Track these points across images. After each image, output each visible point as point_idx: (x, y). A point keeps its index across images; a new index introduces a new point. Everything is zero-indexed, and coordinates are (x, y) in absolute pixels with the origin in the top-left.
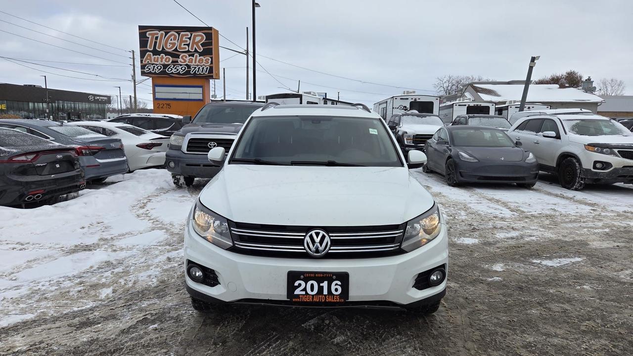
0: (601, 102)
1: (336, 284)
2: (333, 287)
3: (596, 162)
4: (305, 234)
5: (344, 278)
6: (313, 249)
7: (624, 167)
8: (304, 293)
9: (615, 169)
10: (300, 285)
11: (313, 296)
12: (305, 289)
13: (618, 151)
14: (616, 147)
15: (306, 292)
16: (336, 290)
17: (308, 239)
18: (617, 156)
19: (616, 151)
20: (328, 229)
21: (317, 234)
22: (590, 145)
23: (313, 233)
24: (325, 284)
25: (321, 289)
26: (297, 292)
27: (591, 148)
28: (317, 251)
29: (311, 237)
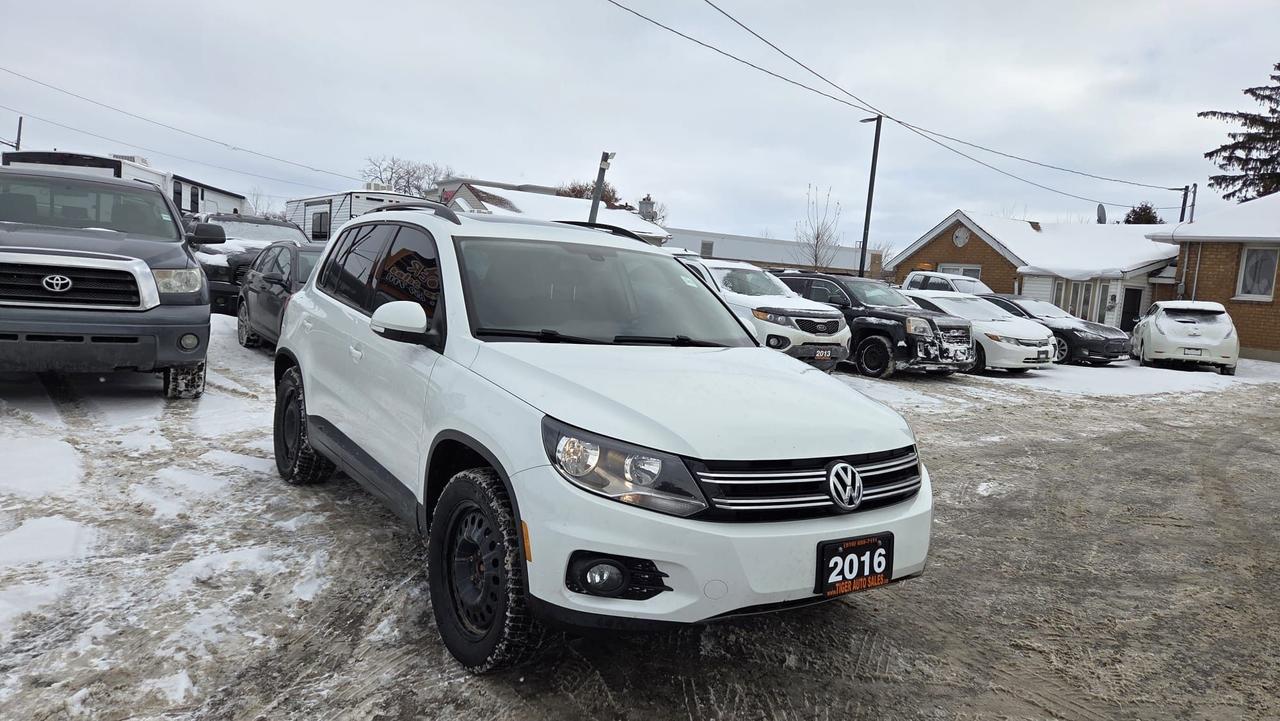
0: (667, 238)
1: (880, 555)
2: (876, 560)
3: (770, 337)
4: (825, 473)
5: (886, 540)
6: (845, 497)
7: (804, 344)
8: (840, 578)
9: (794, 347)
10: (836, 564)
11: (852, 580)
12: (842, 572)
13: (796, 321)
14: (794, 314)
15: (844, 577)
16: (880, 565)
17: (833, 479)
18: (795, 327)
19: (793, 319)
20: (856, 460)
21: (845, 469)
22: (759, 310)
23: (838, 467)
24: (866, 558)
25: (861, 564)
26: (833, 578)
27: (761, 314)
28: (851, 501)
29: (838, 475)
